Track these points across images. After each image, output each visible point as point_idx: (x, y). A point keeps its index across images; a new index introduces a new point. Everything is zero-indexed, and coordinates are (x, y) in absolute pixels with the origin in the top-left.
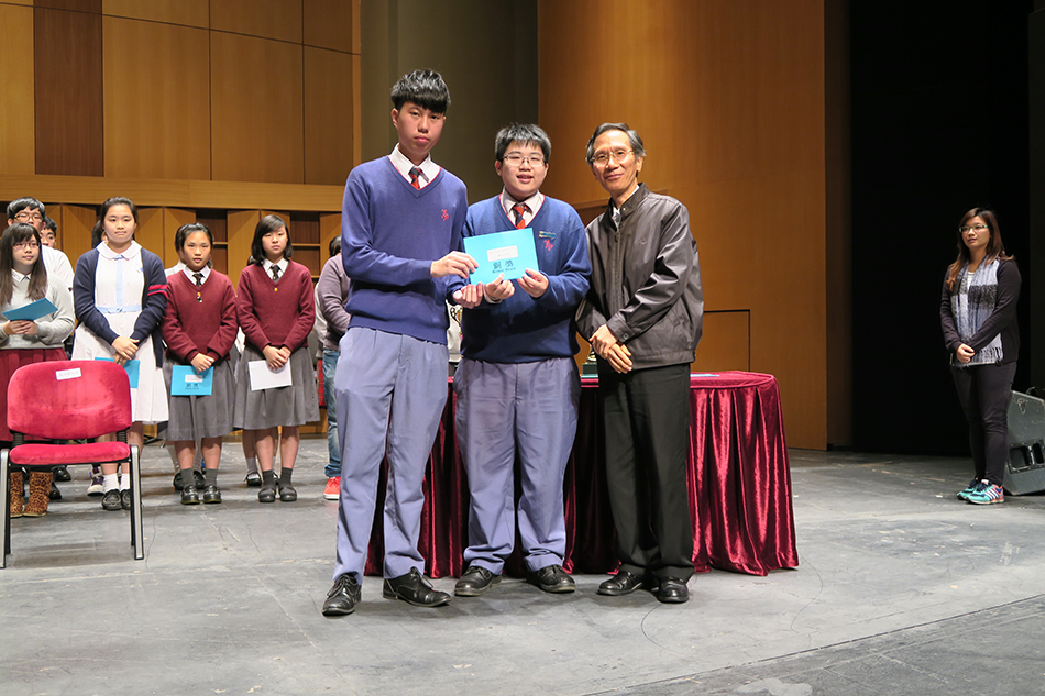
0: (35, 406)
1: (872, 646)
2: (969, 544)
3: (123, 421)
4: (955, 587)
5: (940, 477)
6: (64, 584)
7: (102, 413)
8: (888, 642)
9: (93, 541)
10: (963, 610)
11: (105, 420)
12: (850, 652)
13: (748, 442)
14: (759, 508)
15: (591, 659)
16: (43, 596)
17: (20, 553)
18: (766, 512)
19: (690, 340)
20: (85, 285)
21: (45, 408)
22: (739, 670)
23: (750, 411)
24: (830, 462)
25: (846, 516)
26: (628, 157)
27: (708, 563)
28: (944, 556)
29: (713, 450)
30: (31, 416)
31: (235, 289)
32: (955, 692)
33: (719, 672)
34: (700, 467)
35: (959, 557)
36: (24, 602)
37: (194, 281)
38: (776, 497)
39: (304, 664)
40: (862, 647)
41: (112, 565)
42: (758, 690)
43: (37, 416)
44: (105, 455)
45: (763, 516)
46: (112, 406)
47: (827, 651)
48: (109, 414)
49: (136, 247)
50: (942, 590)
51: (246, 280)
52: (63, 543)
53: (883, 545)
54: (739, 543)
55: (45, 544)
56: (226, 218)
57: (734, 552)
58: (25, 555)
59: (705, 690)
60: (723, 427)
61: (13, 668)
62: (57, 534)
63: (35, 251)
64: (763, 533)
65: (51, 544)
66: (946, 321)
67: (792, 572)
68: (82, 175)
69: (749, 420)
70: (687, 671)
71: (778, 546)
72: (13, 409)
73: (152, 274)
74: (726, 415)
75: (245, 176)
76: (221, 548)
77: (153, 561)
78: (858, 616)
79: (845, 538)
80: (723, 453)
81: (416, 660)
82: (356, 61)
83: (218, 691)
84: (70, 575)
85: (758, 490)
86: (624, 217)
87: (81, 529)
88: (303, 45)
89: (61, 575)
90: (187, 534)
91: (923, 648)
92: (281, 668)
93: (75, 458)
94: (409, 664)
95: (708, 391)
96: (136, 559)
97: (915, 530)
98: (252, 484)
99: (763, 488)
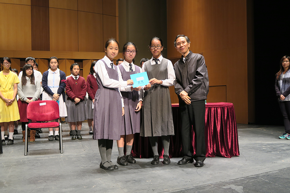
0: (34, 112)
1: (260, 176)
2: (287, 150)
3: (57, 117)
4: (283, 161)
5: (280, 131)
6: (43, 160)
7: (52, 114)
8: (264, 175)
9: (49, 148)
10: (285, 167)
11: (52, 116)
12: (254, 178)
13: (226, 122)
14: (229, 140)
15: (183, 180)
16: (37, 163)
17: (31, 152)
18: (231, 141)
19: (206, 93)
20: (45, 80)
21: (37, 113)
22: (223, 182)
23: (226, 113)
24: (249, 127)
25: (253, 142)
26: (186, 43)
27: (215, 154)
28: (280, 153)
29: (216, 124)
30: (33, 115)
31: (86, 81)
32: (282, 189)
33: (218, 183)
34: (212, 128)
35: (285, 153)
36: (33, 164)
37: (75, 79)
38: (233, 136)
39: (107, 180)
40: (257, 176)
41: (55, 155)
42: (228, 188)
43: (35, 115)
44: (53, 126)
45: (230, 142)
46: (54, 113)
47: (247, 178)
48: (53, 115)
49: (58, 70)
50: (279, 162)
51: (89, 78)
52: (42, 149)
53: (264, 150)
54: (223, 149)
55: (37, 149)
56: (82, 62)
57: (222, 151)
58: (32, 152)
59: (214, 188)
60: (219, 117)
61: (31, 181)
62: (40, 147)
63: (32, 71)
64: (230, 146)
65: (38, 149)
66: (277, 88)
67: (238, 157)
68: (44, 50)
69: (226, 116)
70: (209, 183)
71: (234, 150)
72: (28, 113)
73: (62, 77)
74: (219, 114)
75: (87, 50)
76: (83, 150)
77: (66, 154)
78: (256, 169)
79: (253, 148)
80: (219, 125)
81: (136, 179)
82: (117, 18)
83: (85, 187)
84: (44, 157)
85: (228, 135)
86: (186, 60)
87: (46, 145)
88: (103, 14)
89: (42, 157)
90: (74, 147)
91: (274, 177)
92: (101, 181)
93: (45, 126)
94: (135, 180)
95: (214, 108)
96: (61, 153)
97: (272, 146)
98: (90, 134)
99: (230, 134)
